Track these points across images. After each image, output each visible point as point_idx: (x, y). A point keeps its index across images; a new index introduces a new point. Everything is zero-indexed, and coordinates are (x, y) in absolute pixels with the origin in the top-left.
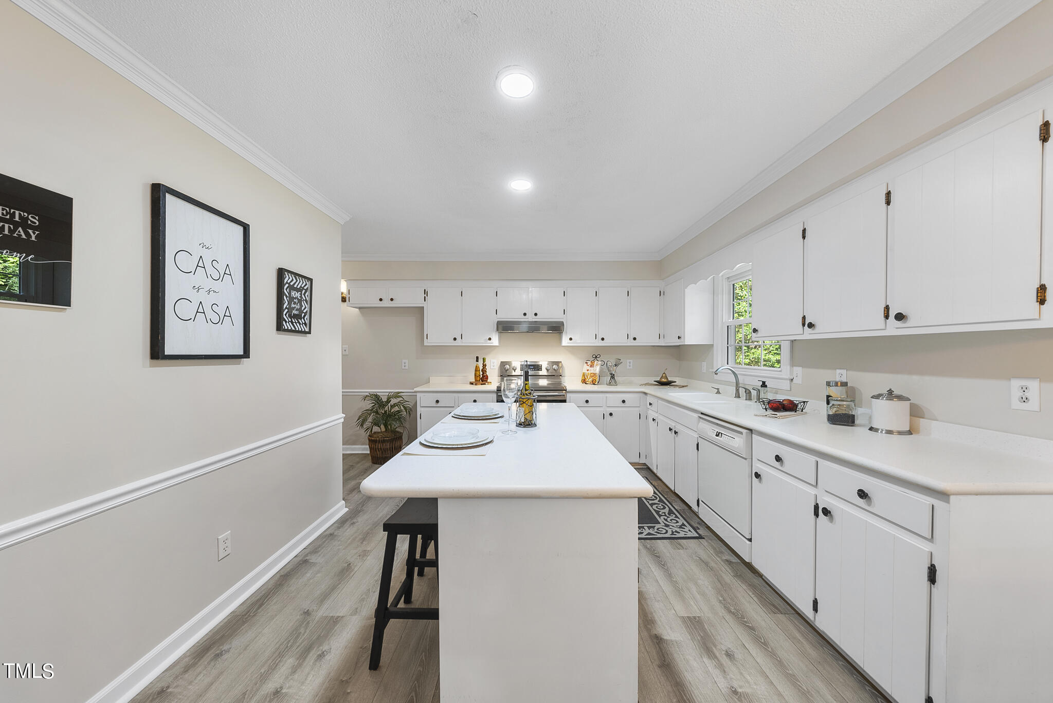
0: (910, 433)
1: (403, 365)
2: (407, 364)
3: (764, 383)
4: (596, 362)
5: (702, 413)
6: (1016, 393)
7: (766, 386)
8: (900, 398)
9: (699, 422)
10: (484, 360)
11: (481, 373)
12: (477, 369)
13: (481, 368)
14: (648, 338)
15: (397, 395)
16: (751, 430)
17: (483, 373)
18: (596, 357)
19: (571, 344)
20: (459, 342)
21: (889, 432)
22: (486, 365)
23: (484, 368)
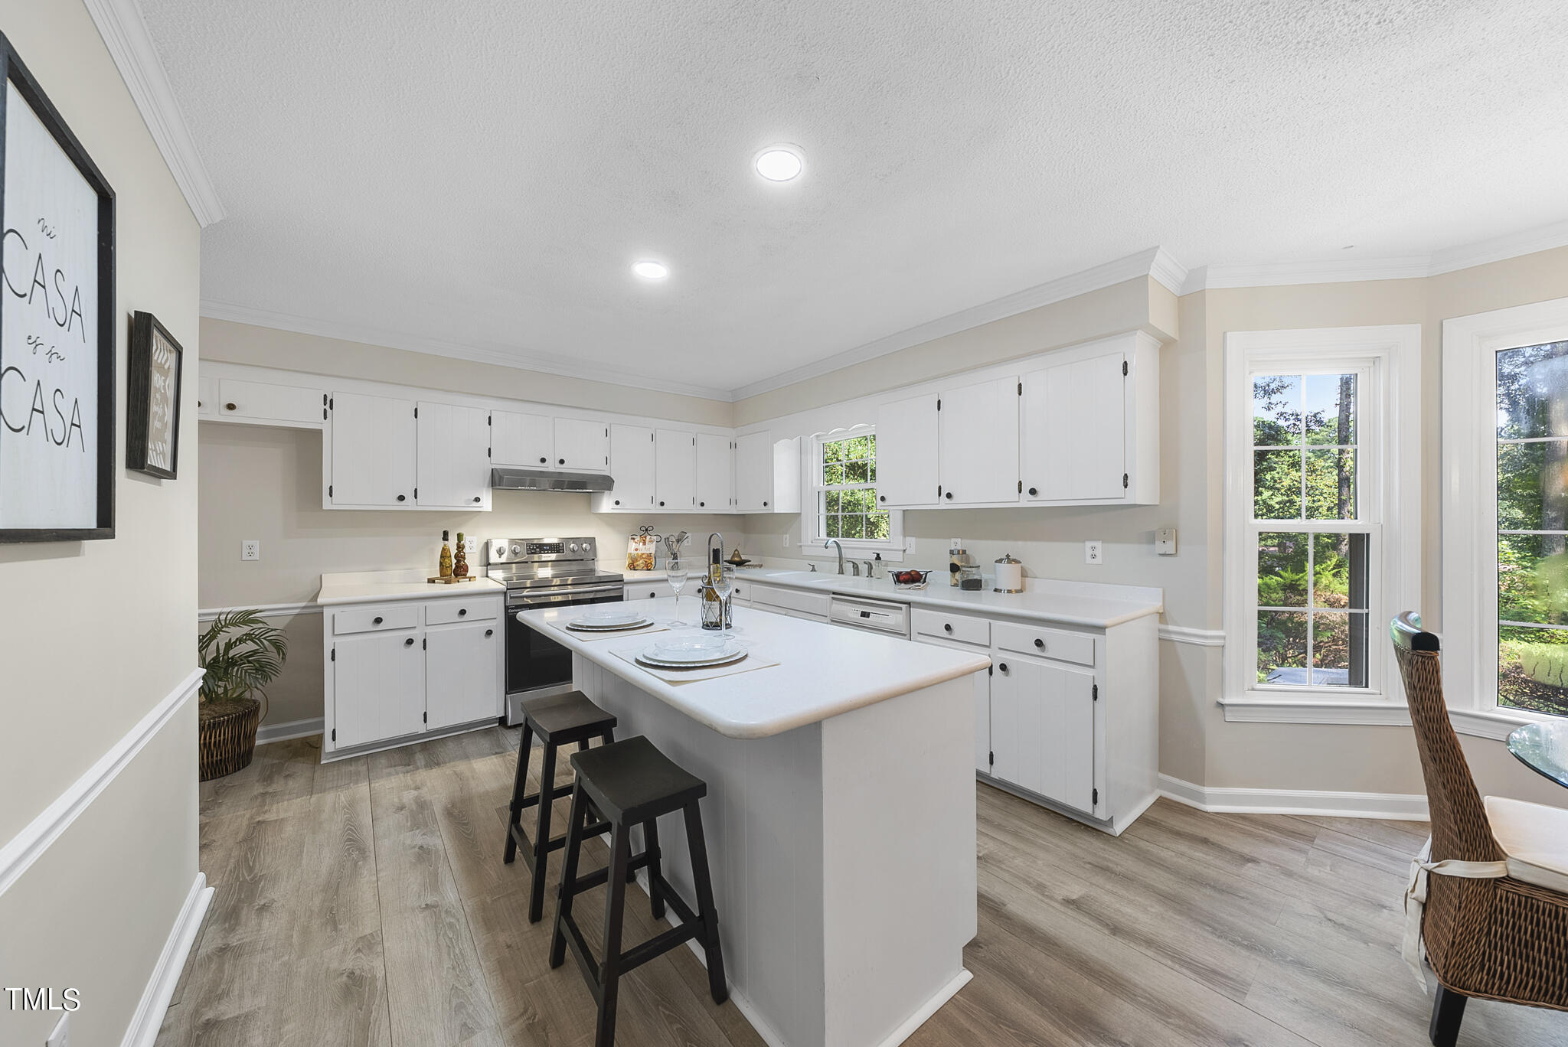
0: (1020, 591)
1: (245, 551)
2: (256, 550)
3: (878, 555)
4: (648, 537)
5: (834, 593)
6: (1089, 552)
7: (880, 559)
8: (1017, 562)
9: (832, 603)
10: (460, 537)
11: (454, 561)
12: (445, 554)
13: (453, 551)
14: (718, 505)
15: (246, 618)
16: (909, 604)
17: (458, 561)
18: (646, 530)
19: (618, 510)
20: (409, 504)
21: (1009, 591)
22: (464, 547)
23: (459, 552)
